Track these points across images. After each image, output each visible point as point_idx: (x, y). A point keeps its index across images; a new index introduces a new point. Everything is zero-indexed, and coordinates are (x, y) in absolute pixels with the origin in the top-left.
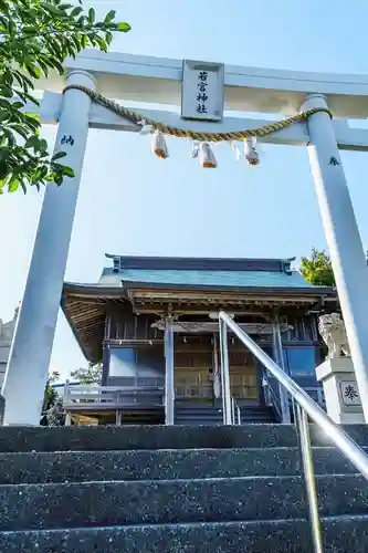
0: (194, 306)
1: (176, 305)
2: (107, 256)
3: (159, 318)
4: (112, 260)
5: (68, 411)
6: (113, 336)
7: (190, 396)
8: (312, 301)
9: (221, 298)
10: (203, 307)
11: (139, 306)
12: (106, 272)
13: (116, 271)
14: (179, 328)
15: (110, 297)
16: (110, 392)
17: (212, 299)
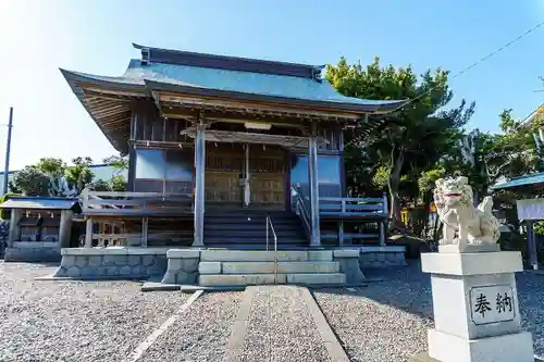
0: (229, 114)
1: (209, 112)
2: (135, 46)
3: (190, 125)
4: (140, 51)
5: (89, 217)
6: (140, 136)
7: (219, 200)
8: (354, 117)
9: (260, 109)
10: (239, 116)
11: (166, 109)
12: (133, 64)
13: (144, 64)
14: (212, 137)
15: (134, 95)
16: (136, 198)
17: (249, 108)
